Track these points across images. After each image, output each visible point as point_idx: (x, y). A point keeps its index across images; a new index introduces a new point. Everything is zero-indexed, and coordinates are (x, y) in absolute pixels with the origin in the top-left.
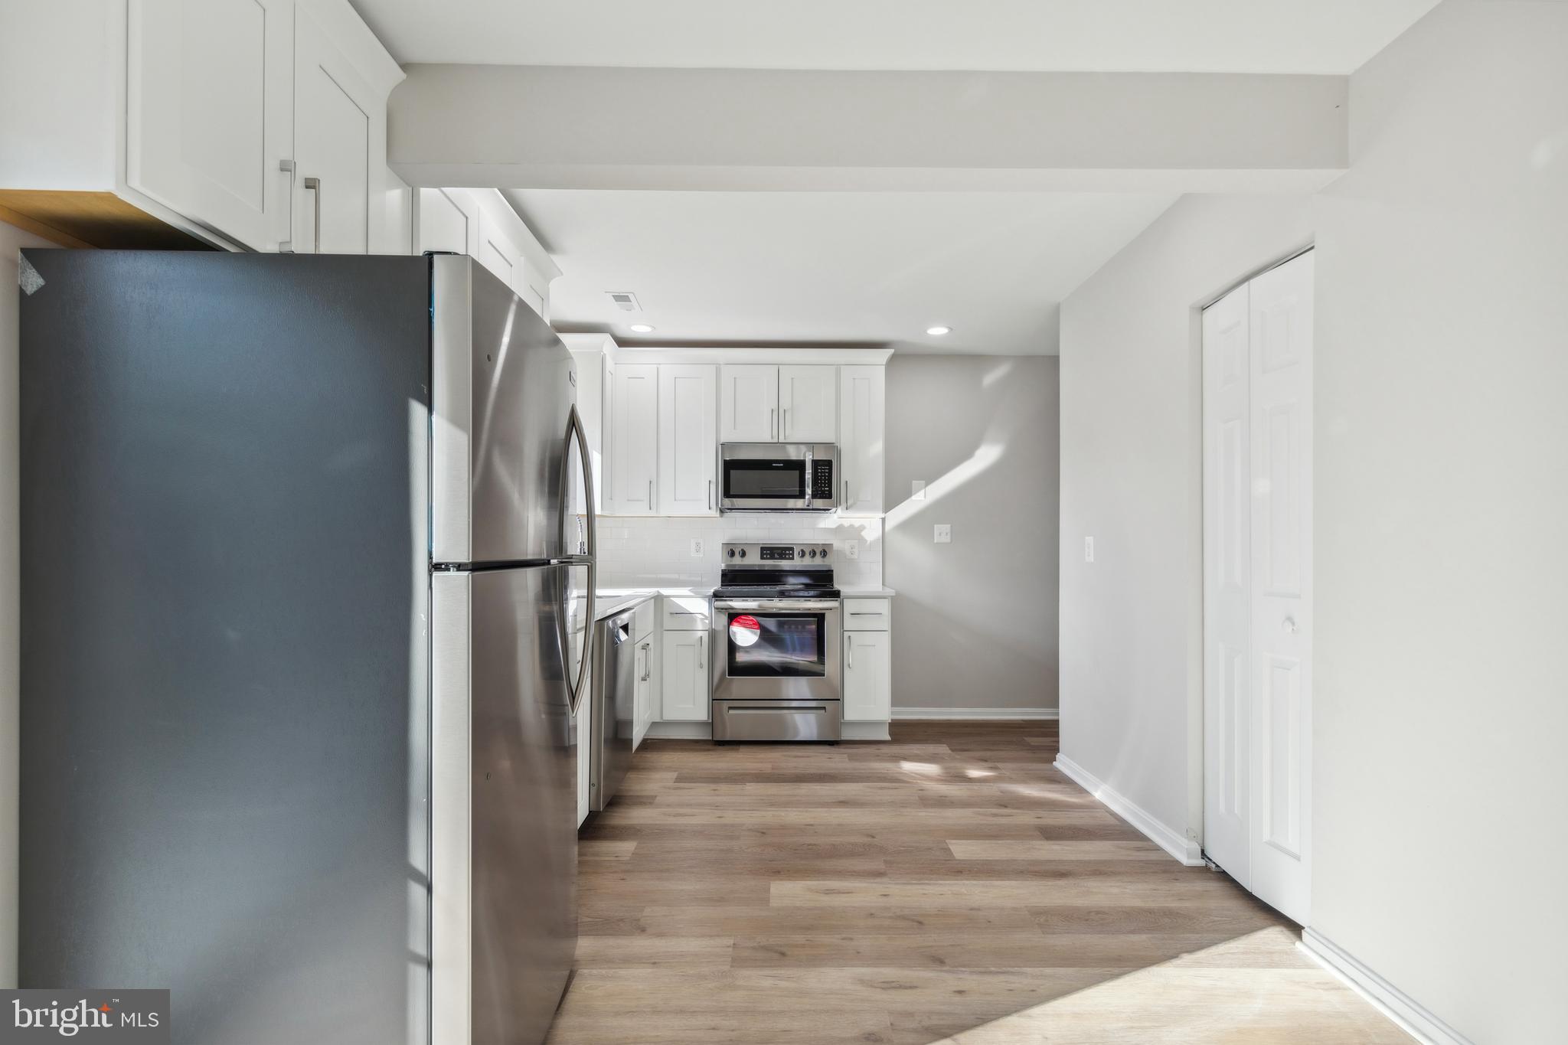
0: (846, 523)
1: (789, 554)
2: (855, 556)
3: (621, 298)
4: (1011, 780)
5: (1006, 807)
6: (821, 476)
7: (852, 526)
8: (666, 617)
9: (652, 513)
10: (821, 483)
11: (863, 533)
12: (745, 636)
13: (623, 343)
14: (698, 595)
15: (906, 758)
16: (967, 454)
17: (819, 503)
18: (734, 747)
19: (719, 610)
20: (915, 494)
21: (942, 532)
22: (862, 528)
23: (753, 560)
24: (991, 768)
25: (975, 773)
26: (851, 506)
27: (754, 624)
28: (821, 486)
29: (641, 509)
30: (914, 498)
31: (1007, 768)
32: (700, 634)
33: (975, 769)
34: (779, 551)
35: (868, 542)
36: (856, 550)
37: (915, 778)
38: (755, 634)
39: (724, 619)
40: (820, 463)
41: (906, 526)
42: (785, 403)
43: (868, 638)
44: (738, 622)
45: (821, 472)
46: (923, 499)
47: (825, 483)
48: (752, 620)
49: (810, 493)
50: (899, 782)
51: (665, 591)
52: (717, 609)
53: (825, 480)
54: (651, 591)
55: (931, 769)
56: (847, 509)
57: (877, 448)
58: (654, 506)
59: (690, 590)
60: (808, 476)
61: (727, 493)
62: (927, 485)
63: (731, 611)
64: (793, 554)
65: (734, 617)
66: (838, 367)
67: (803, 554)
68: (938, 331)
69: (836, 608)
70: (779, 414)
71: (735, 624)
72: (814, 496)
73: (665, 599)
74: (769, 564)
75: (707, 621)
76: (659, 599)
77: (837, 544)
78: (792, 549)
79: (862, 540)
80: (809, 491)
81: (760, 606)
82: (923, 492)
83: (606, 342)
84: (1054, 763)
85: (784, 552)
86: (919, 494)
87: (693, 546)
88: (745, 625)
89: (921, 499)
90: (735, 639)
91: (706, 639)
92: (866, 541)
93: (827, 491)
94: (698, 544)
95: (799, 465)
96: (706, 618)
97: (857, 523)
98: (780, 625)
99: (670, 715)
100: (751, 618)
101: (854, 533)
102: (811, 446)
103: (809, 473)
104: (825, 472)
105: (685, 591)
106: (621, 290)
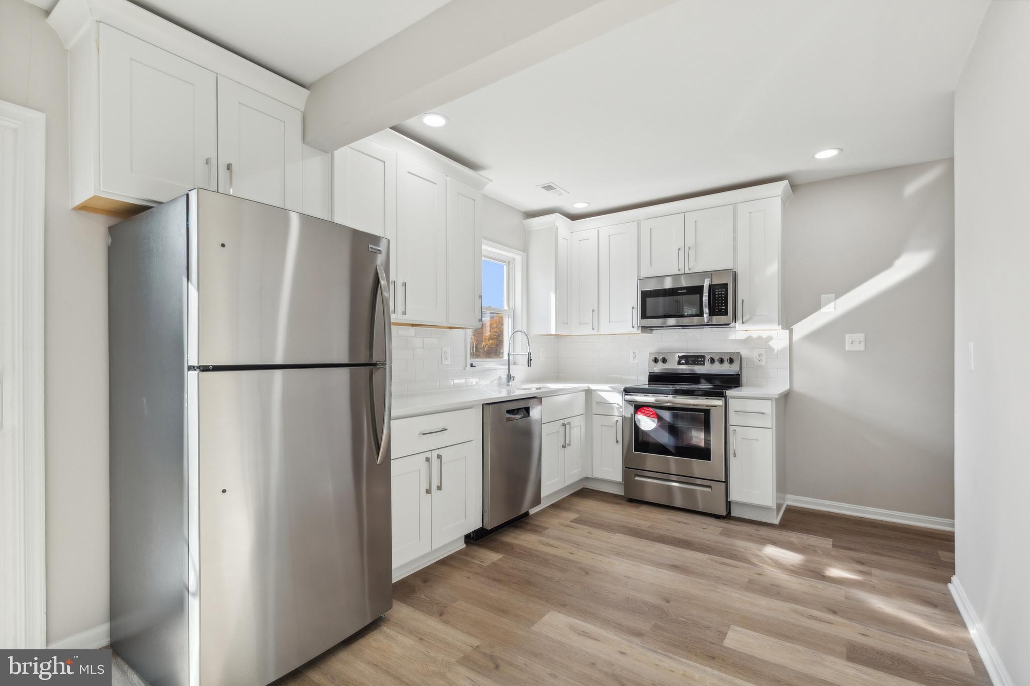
0: (755, 335)
1: (701, 361)
2: (763, 363)
3: (549, 188)
4: (873, 589)
5: (835, 613)
6: (719, 297)
7: (760, 338)
8: (594, 404)
9: (595, 332)
10: (719, 303)
11: (771, 343)
12: (647, 424)
13: (574, 217)
14: (614, 390)
15: (775, 543)
16: (887, 264)
17: (716, 319)
18: (637, 505)
19: (630, 402)
20: (823, 307)
21: (854, 341)
22: (770, 338)
23: (673, 366)
24: (861, 572)
25: (835, 572)
26: (747, 321)
27: (653, 414)
28: (719, 306)
29: (588, 330)
30: (822, 310)
31: (879, 576)
32: (616, 418)
33: (839, 568)
34: (693, 359)
35: (776, 351)
36: (764, 358)
37: (765, 562)
38: (654, 421)
39: (631, 409)
40: (718, 287)
41: (814, 336)
42: (690, 242)
43: (752, 433)
44: (641, 412)
45: (719, 294)
46: (834, 310)
47: (722, 303)
48: (651, 411)
49: (707, 311)
50: (748, 563)
51: (593, 387)
52: (626, 401)
53: (722, 300)
54: (584, 386)
55: (792, 558)
56: (743, 323)
57: (773, 269)
58: (596, 326)
59: (610, 387)
60: (705, 299)
61: (644, 316)
62: (837, 298)
63: (636, 403)
64: (704, 361)
65: (639, 407)
66: (735, 205)
67: (712, 361)
68: (826, 154)
69: (721, 406)
70: (684, 251)
71: (639, 413)
72: (712, 314)
73: (593, 392)
74: (684, 368)
75: (621, 410)
76: (588, 392)
77: (744, 353)
78: (704, 357)
79: (771, 349)
80: (706, 310)
81: (656, 401)
82: (832, 304)
83: (558, 220)
84: (949, 584)
85: (696, 359)
86: (828, 306)
87: (631, 356)
88: (646, 414)
89: (830, 311)
90: (640, 424)
91: (620, 422)
92: (774, 350)
93: (723, 309)
94: (634, 354)
95: (698, 290)
96: (621, 407)
97: (765, 335)
98: (675, 416)
99: (597, 474)
100: (651, 409)
101: (764, 343)
102: (710, 274)
103: (706, 296)
104: (721, 294)
105: (606, 387)
106: (546, 182)
